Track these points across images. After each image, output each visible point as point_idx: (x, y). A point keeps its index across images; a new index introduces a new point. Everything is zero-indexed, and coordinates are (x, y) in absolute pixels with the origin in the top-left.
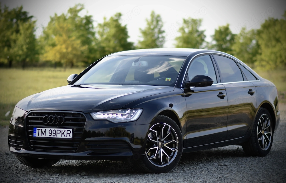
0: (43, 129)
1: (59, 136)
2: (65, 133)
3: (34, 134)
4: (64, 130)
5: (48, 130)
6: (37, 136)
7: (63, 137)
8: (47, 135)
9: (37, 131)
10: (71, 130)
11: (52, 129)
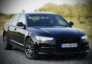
0: (66, 44)
1: (72, 46)
2: (75, 45)
3: (62, 47)
4: (74, 44)
5: (67, 44)
6: (63, 47)
7: (74, 47)
8: (68, 46)
9: (63, 45)
10: (77, 44)
11: (69, 44)
